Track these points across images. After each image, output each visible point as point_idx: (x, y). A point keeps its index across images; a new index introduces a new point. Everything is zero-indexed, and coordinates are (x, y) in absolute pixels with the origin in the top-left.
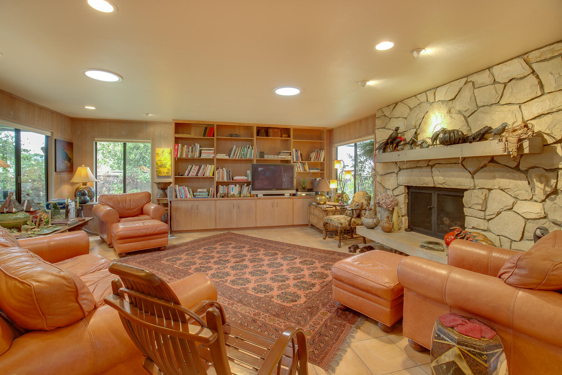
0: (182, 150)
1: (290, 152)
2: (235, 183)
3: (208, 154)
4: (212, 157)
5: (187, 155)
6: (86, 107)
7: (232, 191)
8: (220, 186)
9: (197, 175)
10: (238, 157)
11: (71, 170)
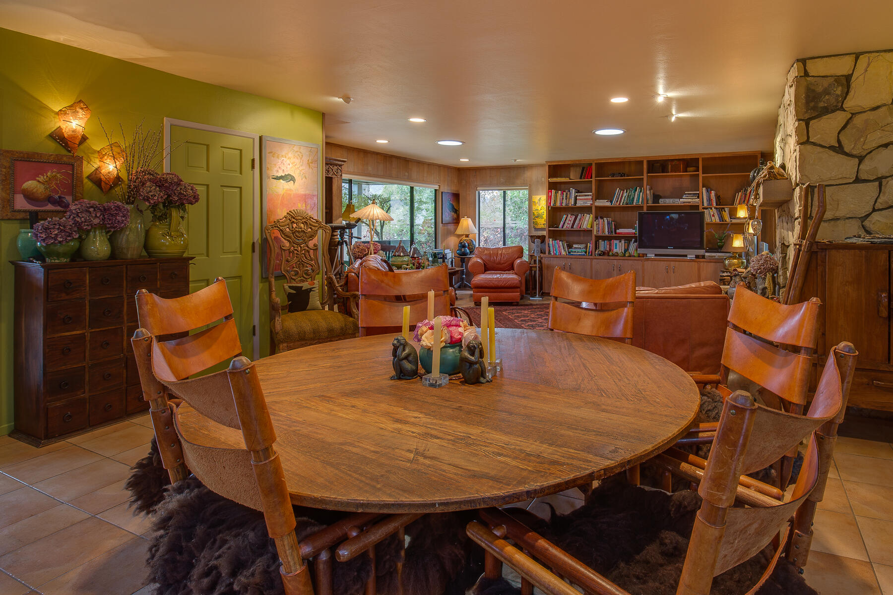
0: (556, 197)
1: (698, 192)
2: (619, 238)
3: (585, 200)
4: (589, 205)
5: (561, 203)
6: (461, 160)
7: (616, 248)
8: (600, 241)
9: (572, 227)
10: (623, 203)
11: (457, 221)
